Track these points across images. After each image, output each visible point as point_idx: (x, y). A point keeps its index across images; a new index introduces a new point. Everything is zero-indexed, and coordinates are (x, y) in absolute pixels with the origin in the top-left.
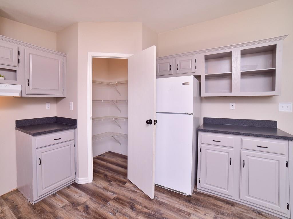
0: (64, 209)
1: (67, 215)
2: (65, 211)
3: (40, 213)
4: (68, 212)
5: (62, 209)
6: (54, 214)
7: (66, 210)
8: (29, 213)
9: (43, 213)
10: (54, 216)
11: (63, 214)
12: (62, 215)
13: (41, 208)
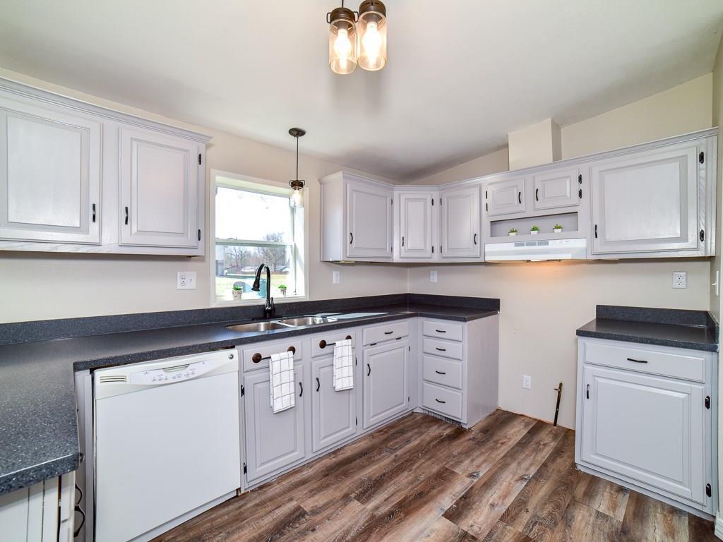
0: (597, 517)
1: (584, 527)
2: (592, 519)
3: (565, 484)
4: (594, 526)
5: (593, 514)
6: (574, 504)
7: (596, 521)
8: (559, 471)
9: (567, 488)
10: (568, 505)
11: (582, 520)
12: (580, 518)
13: (576, 481)
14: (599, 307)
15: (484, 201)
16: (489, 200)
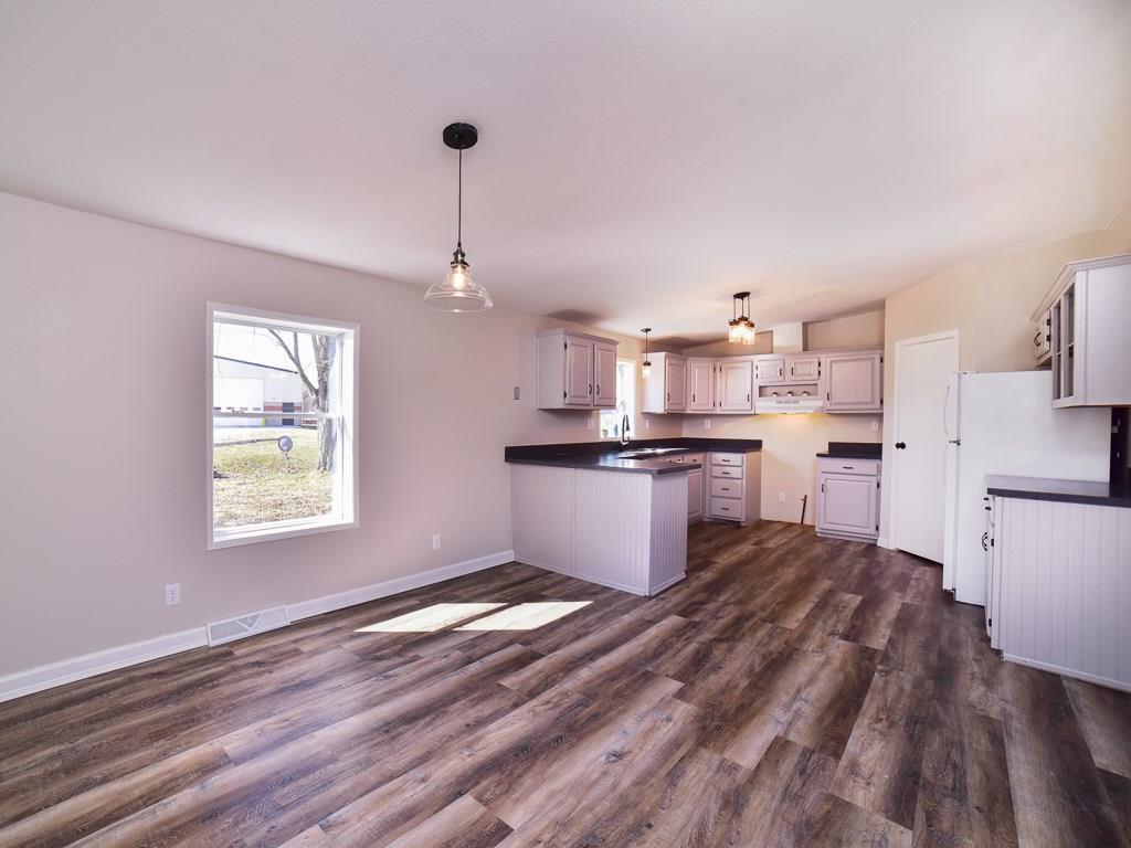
14: (830, 444)
15: (755, 372)
16: (759, 372)
